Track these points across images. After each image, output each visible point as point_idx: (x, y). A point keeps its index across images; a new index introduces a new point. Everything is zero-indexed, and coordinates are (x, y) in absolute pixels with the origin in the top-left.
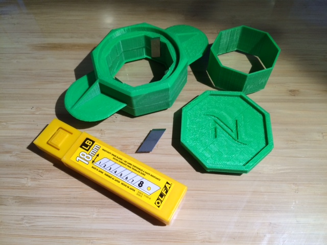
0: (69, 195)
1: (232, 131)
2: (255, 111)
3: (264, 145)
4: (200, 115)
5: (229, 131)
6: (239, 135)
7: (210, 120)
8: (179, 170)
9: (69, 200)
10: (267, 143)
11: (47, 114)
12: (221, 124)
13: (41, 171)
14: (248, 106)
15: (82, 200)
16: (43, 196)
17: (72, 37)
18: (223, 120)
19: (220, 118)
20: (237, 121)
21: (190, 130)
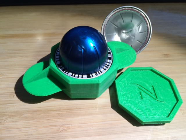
0: (27, 133)
1: (152, 94)
2: (163, 79)
3: (176, 101)
4: (128, 84)
5: (150, 93)
6: (157, 96)
7: (135, 87)
8: (105, 108)
9: (28, 136)
10: (177, 100)
11: (8, 78)
12: (143, 89)
13: (5, 117)
14: (158, 76)
15: (37, 136)
16: (7, 135)
17: (24, 30)
18: (144, 87)
19: (141, 85)
20: (153, 86)
21: (123, 95)
